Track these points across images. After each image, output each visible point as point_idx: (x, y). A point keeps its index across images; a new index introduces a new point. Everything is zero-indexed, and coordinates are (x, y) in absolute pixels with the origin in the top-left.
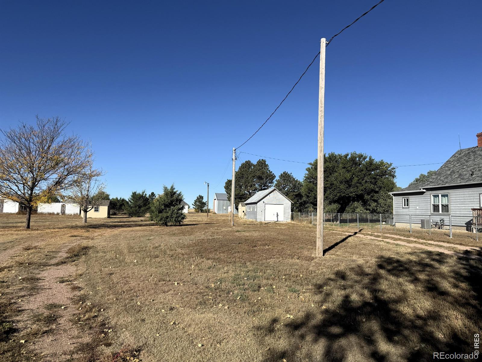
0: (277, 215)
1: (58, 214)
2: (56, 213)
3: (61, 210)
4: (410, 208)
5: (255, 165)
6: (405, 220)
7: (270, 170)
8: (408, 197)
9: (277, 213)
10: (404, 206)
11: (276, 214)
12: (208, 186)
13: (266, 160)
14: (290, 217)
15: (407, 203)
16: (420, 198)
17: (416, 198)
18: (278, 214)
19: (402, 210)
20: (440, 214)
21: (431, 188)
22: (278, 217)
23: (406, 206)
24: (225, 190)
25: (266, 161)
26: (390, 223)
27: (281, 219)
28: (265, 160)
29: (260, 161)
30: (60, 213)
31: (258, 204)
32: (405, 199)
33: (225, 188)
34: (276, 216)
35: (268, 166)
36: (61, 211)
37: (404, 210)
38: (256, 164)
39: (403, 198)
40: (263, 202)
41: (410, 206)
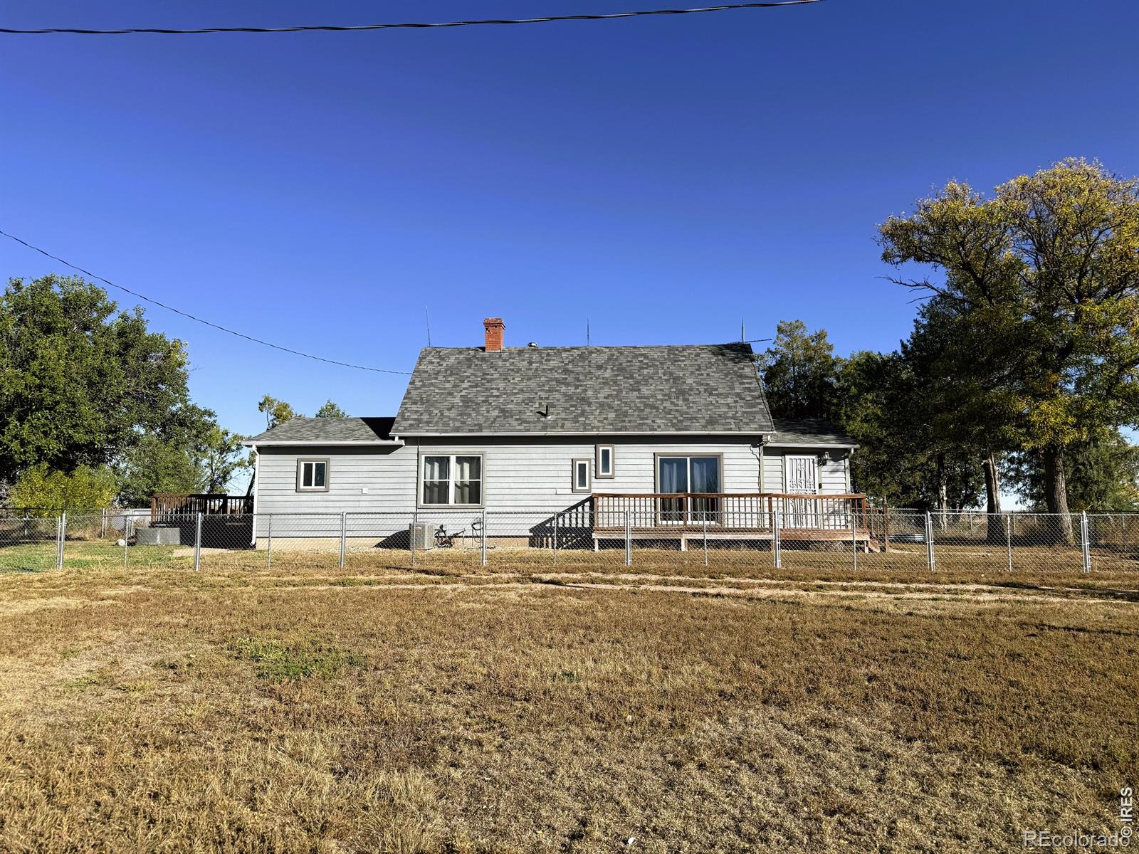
4: (331, 492)
6: (307, 528)
8: (328, 460)
10: (302, 486)
15: (316, 477)
16: (377, 463)
17: (360, 463)
19: (292, 498)
20: (452, 508)
21: (421, 437)
23: (313, 486)
26: (158, 541)
32: (308, 467)
37: (303, 497)
39: (303, 460)
41: (331, 486)
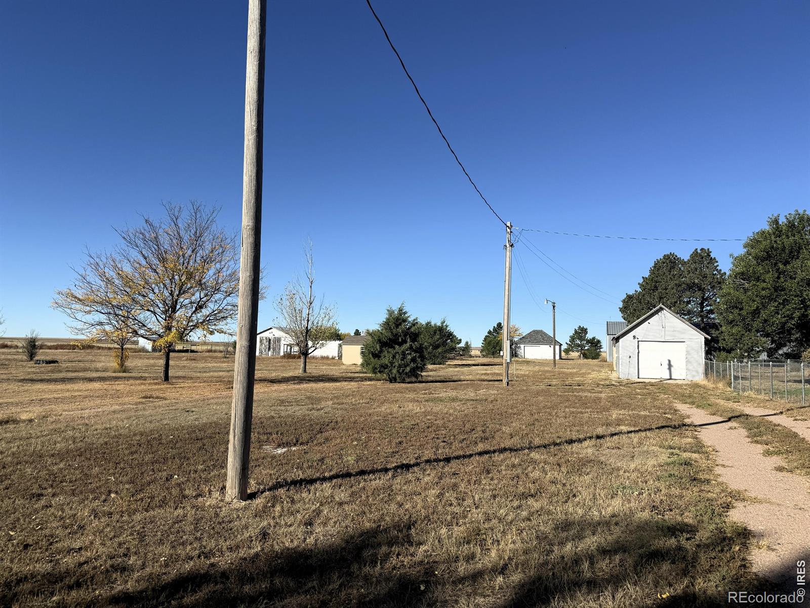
0: (670, 366)
1: (333, 358)
2: (331, 357)
3: (338, 352)
5: (685, 262)
7: (721, 270)
9: (669, 361)
11: (667, 362)
12: (554, 307)
13: (710, 250)
14: (701, 369)
18: (672, 363)
22: (672, 369)
24: (620, 314)
25: (711, 252)
27: (681, 374)
28: (708, 249)
29: (697, 253)
30: (337, 356)
31: (620, 340)
33: (620, 310)
34: (667, 367)
35: (717, 262)
36: (338, 354)
38: (689, 260)
40: (634, 337)
